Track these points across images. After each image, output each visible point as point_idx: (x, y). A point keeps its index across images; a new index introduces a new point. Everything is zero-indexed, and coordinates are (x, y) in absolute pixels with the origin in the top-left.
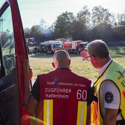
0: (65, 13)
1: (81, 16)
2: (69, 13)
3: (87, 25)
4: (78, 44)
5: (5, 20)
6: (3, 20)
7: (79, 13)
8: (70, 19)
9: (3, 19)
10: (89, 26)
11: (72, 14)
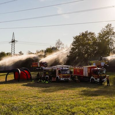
0: (85, 33)
1: (104, 36)
2: (90, 33)
3: (110, 47)
4: (90, 70)
5: (17, 41)
6: (15, 42)
7: (101, 33)
8: (90, 40)
9: (15, 40)
10: (112, 48)
11: (92, 34)
